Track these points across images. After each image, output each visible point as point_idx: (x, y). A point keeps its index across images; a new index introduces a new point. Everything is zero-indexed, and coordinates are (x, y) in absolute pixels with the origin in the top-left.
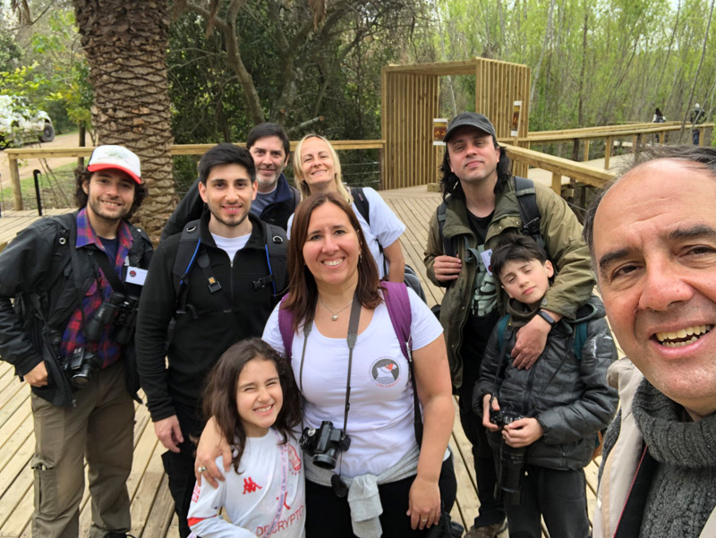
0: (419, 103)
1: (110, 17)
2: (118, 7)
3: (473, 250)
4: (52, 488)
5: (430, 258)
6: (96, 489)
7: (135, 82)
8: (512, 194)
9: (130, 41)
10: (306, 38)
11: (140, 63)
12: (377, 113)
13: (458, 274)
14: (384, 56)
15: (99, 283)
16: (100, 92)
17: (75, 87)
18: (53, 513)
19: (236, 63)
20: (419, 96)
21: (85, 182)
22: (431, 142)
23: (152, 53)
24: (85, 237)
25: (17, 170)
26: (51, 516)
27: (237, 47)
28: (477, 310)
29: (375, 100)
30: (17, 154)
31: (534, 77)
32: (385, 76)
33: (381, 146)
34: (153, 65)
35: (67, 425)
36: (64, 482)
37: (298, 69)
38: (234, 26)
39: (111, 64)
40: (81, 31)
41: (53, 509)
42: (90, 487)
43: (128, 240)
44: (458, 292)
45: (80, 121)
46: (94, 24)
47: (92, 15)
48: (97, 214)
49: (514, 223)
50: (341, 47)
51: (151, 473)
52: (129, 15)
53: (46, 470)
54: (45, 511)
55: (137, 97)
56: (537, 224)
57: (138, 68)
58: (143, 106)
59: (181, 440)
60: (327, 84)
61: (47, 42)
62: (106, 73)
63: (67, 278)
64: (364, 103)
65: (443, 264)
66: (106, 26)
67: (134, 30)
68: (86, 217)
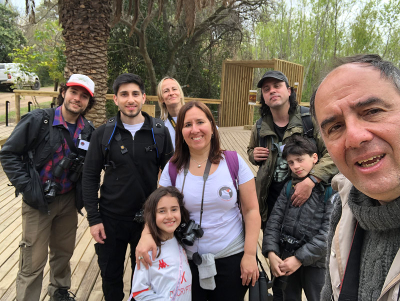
0: (242, 82)
1: (79, 20)
2: (84, 15)
3: (276, 144)
4: (29, 258)
5: (251, 150)
6: (53, 263)
7: (90, 56)
8: (299, 115)
9: (89, 34)
10: (183, 43)
11: (93, 46)
12: (218, 86)
13: (267, 157)
14: (224, 56)
15: (63, 146)
16: (70, 60)
17: (55, 61)
18: (28, 272)
19: (144, 53)
20: (242, 78)
21: (64, 92)
22: (247, 103)
23: (100, 41)
24: (59, 121)
25: (19, 101)
26: (27, 273)
27: (145, 44)
28: (277, 178)
29: (218, 79)
30: (20, 93)
31: (305, 73)
32: (224, 66)
33: (220, 103)
34: (100, 48)
35: (40, 224)
36: (36, 255)
37: (177, 59)
38: (145, 33)
39: (78, 45)
40: (63, 27)
41: (28, 270)
42: (50, 262)
43: (82, 125)
44: (267, 167)
45: (56, 79)
46: (70, 23)
47: (70, 19)
48: (67, 109)
49: (299, 131)
50: (201, 49)
51: (83, 262)
52: (90, 20)
53: (26, 248)
54: (24, 270)
55: (90, 64)
56: (312, 132)
57: (92, 49)
58: (93, 69)
59: (105, 237)
60: (192, 68)
61: (43, 34)
62: (74, 50)
63: (47, 141)
64: (212, 80)
65: (259, 151)
66: (77, 25)
67: (92, 28)
68: (60, 110)
